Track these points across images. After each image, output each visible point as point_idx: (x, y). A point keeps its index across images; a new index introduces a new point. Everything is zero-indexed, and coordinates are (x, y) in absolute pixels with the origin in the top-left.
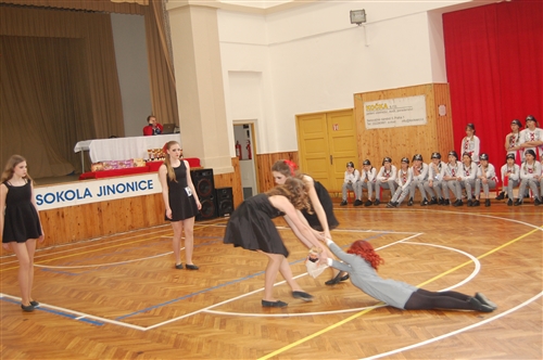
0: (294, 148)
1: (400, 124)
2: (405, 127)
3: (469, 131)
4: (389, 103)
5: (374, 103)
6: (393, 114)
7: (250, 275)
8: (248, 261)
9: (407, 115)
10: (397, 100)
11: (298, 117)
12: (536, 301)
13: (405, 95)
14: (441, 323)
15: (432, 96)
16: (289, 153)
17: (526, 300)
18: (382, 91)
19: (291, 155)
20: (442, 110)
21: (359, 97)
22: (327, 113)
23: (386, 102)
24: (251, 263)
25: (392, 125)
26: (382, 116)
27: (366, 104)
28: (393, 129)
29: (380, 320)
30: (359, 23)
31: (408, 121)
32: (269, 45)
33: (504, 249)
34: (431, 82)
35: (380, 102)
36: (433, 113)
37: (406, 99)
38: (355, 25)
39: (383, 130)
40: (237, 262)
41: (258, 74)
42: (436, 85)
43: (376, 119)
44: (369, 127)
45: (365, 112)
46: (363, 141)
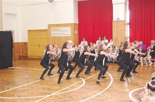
0: (27, 41)
1: (62, 35)
2: (64, 37)
3: (84, 39)
4: (60, 28)
5: (54, 28)
6: (61, 32)
7: (8, 84)
8: (8, 79)
9: (65, 33)
10: (62, 28)
11: (29, 31)
12: (101, 93)
13: (64, 26)
14: (72, 100)
15: (73, 27)
16: (25, 43)
17: (98, 93)
18: (57, 24)
19: (25, 44)
20: (76, 32)
21: (50, 26)
22: (39, 30)
23: (58, 28)
24: (9, 80)
25: (60, 36)
26: (57, 32)
27: (52, 28)
28: (60, 37)
29: (52, 100)
30: (51, 1)
31: (65, 35)
32: (20, 6)
33: (93, 77)
34: (73, 23)
35: (56, 28)
36: (73, 33)
37: (65, 28)
38: (50, 2)
39: (57, 37)
40: (4, 79)
41: (15, 15)
42: (75, 24)
43: (55, 33)
44: (53, 36)
45: (51, 31)
46: (50, 40)
